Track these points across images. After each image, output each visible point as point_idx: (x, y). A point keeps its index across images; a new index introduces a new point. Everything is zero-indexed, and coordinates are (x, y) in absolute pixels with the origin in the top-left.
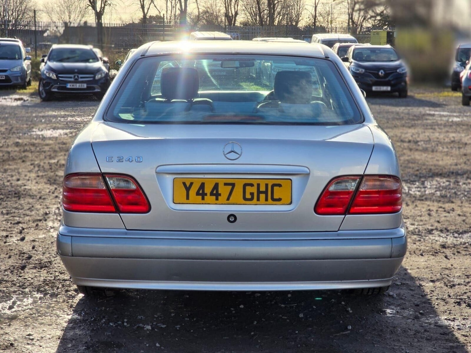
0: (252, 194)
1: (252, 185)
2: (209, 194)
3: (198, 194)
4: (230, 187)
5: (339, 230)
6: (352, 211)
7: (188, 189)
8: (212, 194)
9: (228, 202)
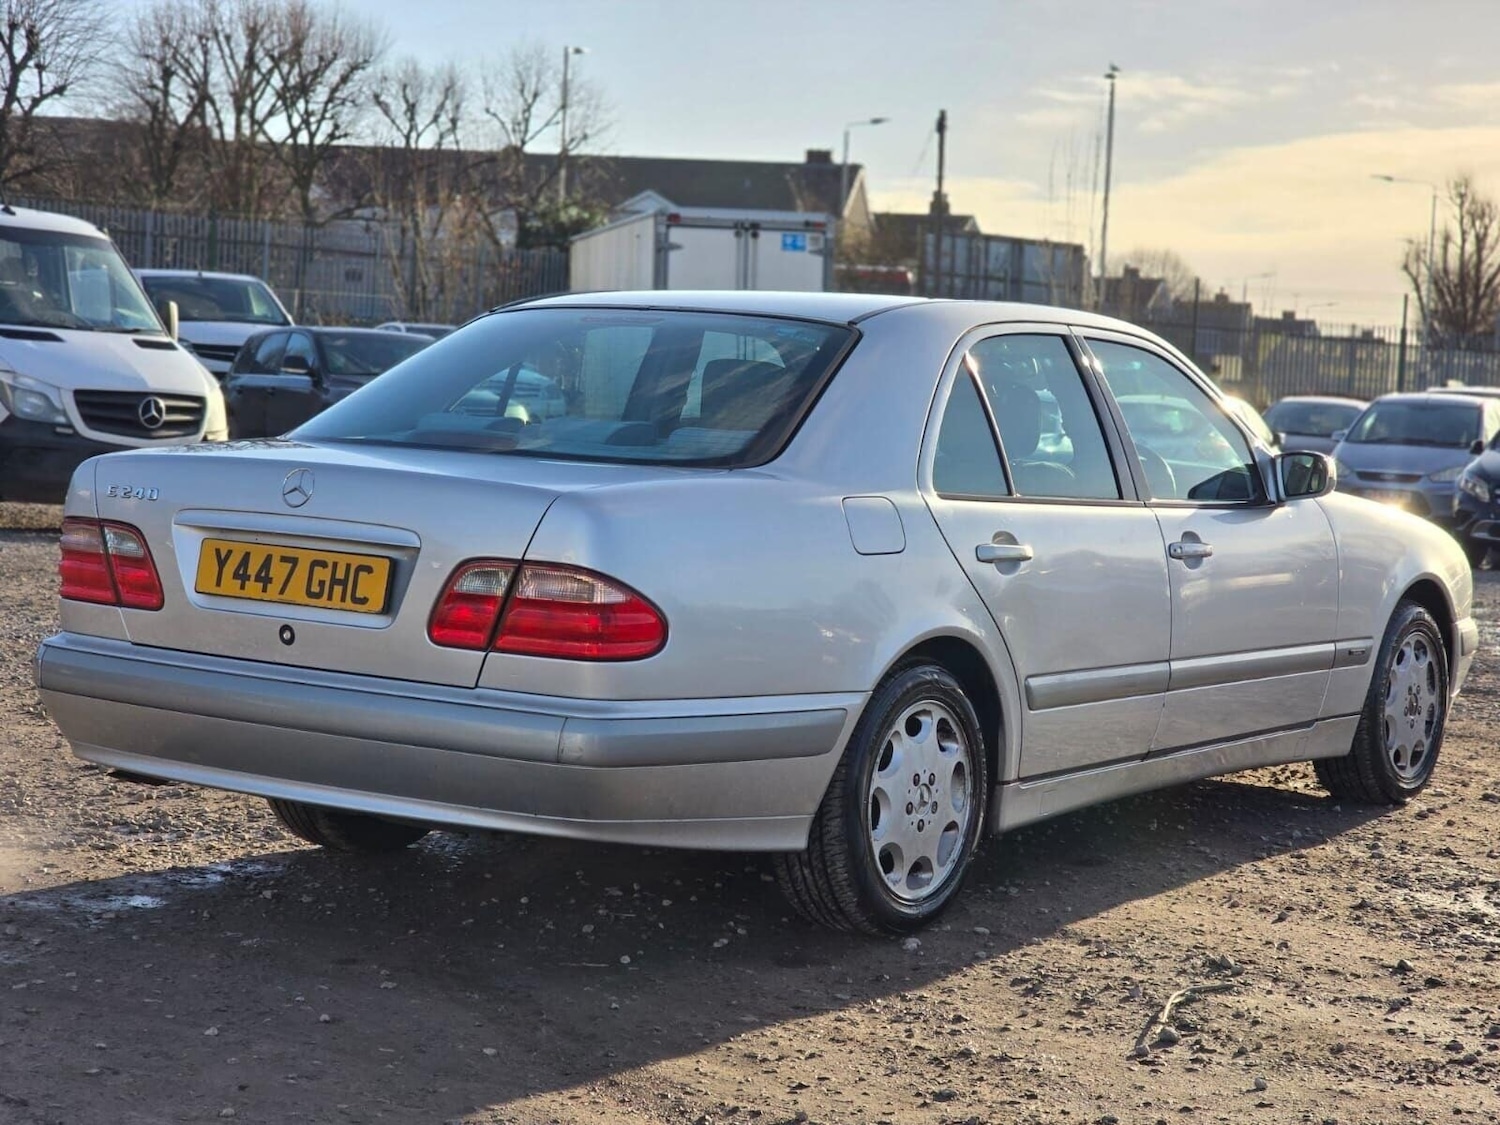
0: (322, 583)
1: (324, 564)
2: (253, 578)
3: (236, 576)
4: (290, 565)
5: (476, 686)
6: (499, 643)
7: (222, 563)
8: (258, 578)
9: (281, 597)
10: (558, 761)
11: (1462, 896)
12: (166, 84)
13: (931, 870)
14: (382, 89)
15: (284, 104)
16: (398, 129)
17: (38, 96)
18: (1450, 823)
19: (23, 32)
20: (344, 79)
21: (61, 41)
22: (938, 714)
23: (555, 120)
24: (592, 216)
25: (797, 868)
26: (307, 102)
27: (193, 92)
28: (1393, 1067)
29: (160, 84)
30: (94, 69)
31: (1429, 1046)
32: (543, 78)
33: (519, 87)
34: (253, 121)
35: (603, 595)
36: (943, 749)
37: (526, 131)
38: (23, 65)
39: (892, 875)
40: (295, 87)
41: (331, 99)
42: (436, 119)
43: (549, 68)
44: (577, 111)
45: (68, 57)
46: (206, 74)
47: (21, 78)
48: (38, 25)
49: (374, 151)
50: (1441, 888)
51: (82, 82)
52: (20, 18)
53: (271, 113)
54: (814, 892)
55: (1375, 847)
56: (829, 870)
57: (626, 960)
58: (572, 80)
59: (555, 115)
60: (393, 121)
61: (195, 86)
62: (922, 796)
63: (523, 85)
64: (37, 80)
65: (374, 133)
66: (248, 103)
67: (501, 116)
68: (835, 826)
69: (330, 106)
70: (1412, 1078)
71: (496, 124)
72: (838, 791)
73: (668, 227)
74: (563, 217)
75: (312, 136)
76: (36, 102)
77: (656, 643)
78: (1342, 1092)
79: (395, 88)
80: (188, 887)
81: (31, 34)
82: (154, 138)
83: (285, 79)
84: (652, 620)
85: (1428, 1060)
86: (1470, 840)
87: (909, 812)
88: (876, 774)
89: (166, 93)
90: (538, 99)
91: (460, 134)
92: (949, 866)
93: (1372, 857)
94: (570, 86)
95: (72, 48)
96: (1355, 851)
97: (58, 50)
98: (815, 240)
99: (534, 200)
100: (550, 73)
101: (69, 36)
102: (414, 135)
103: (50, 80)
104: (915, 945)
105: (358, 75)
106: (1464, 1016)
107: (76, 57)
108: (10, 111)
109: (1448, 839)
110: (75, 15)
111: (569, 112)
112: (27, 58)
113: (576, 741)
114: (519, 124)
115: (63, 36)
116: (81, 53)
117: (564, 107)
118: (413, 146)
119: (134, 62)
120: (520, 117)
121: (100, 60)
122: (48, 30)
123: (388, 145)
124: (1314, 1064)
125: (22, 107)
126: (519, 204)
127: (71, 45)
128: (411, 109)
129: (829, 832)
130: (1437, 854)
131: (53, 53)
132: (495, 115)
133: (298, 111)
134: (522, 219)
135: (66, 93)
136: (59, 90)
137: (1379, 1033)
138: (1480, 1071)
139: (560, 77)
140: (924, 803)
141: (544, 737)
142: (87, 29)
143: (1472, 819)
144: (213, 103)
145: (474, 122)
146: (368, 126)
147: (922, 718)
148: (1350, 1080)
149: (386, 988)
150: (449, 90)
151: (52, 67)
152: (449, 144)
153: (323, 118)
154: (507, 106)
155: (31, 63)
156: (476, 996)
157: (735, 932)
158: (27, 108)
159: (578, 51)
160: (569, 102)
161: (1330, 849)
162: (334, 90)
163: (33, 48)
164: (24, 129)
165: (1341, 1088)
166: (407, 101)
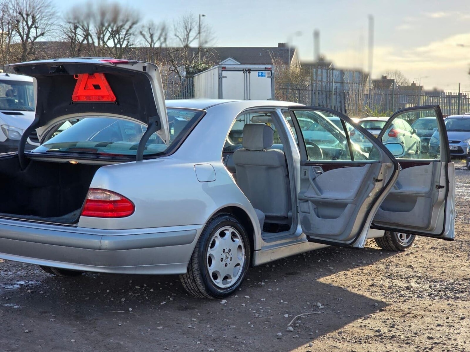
5: (78, 227)
10: (100, 249)
11: (408, 281)
12: (76, 31)
13: (231, 278)
14: (143, 30)
15: (112, 36)
16: (148, 42)
17: (35, 36)
18: (416, 257)
19: (31, 17)
20: (130, 27)
21: (43, 19)
22: (231, 230)
23: (197, 37)
24: (209, 66)
25: (186, 279)
26: (119, 35)
27: (85, 33)
28: (355, 338)
29: (74, 31)
30: (52, 27)
31: (371, 331)
32: (192, 25)
33: (185, 27)
34: (104, 42)
35: (114, 198)
36: (233, 241)
37: (188, 40)
38: (31, 27)
39: (217, 281)
40: (115, 31)
41: (126, 34)
42: (159, 39)
43: (194, 21)
44: (203, 34)
45: (45, 24)
46: (88, 27)
47: (30, 31)
48: (35, 15)
49: (141, 49)
50: (403, 278)
51: (49, 31)
52: (29, 13)
53: (109, 39)
54: (192, 286)
55: (388, 265)
56: (195, 280)
57: (130, 309)
58: (202, 25)
59: (196, 36)
60: (146, 40)
61: (85, 31)
62: (226, 256)
63: (186, 27)
64: (36, 31)
65: (140, 44)
66: (102, 36)
67: (180, 37)
68: (196, 266)
69: (126, 36)
70: (360, 341)
71: (178, 39)
72: (196, 255)
73: (222, 71)
74: (200, 67)
75: (121, 45)
76: (35, 38)
77: (131, 211)
78: (335, 347)
79: (146, 29)
80: (7, 289)
81: (33, 17)
82: (72, 48)
83: (112, 29)
84: (129, 205)
85: (368, 336)
86: (420, 262)
87: (222, 261)
88: (209, 250)
89: (75, 34)
90: (191, 31)
91: (167, 43)
92: (237, 277)
93: (386, 269)
94: (201, 26)
95: (46, 21)
96: (382, 267)
97: (42, 22)
98: (268, 73)
99: (191, 62)
100: (195, 23)
101: (45, 17)
102: (153, 44)
103: (39, 31)
104: (224, 302)
105: (135, 26)
106: (386, 321)
107: (47, 24)
108: (28, 41)
109: (413, 262)
110: (46, 11)
111: (201, 34)
112: (32, 25)
113: (106, 243)
114: (185, 39)
115: (43, 18)
116: (49, 22)
117: (199, 33)
118: (153, 47)
119: (66, 25)
120: (186, 37)
121: (55, 25)
122: (38, 16)
123: (145, 47)
124: (331, 338)
125: (31, 40)
126: (186, 64)
127: (46, 20)
128: (152, 36)
129: (194, 268)
130: (407, 267)
131: (40, 23)
132: (178, 36)
133: (116, 38)
134: (187, 68)
135: (44, 35)
136: (42, 34)
137: (357, 327)
138: (382, 339)
139: (198, 24)
140: (227, 258)
141: (95, 242)
142: (50, 15)
143: (424, 255)
144: (91, 36)
145: (171, 39)
146: (138, 42)
147: (226, 232)
148: (340, 343)
149: (51, 321)
150: (163, 29)
151: (40, 27)
152: (164, 46)
153: (124, 40)
154: (182, 34)
155: (33, 26)
156: (78, 323)
157: (169, 299)
158: (32, 40)
159: (203, 16)
160: (201, 31)
161: (373, 267)
162: (128, 31)
163: (34, 21)
164: (32, 47)
165: (336, 345)
166: (150, 33)
